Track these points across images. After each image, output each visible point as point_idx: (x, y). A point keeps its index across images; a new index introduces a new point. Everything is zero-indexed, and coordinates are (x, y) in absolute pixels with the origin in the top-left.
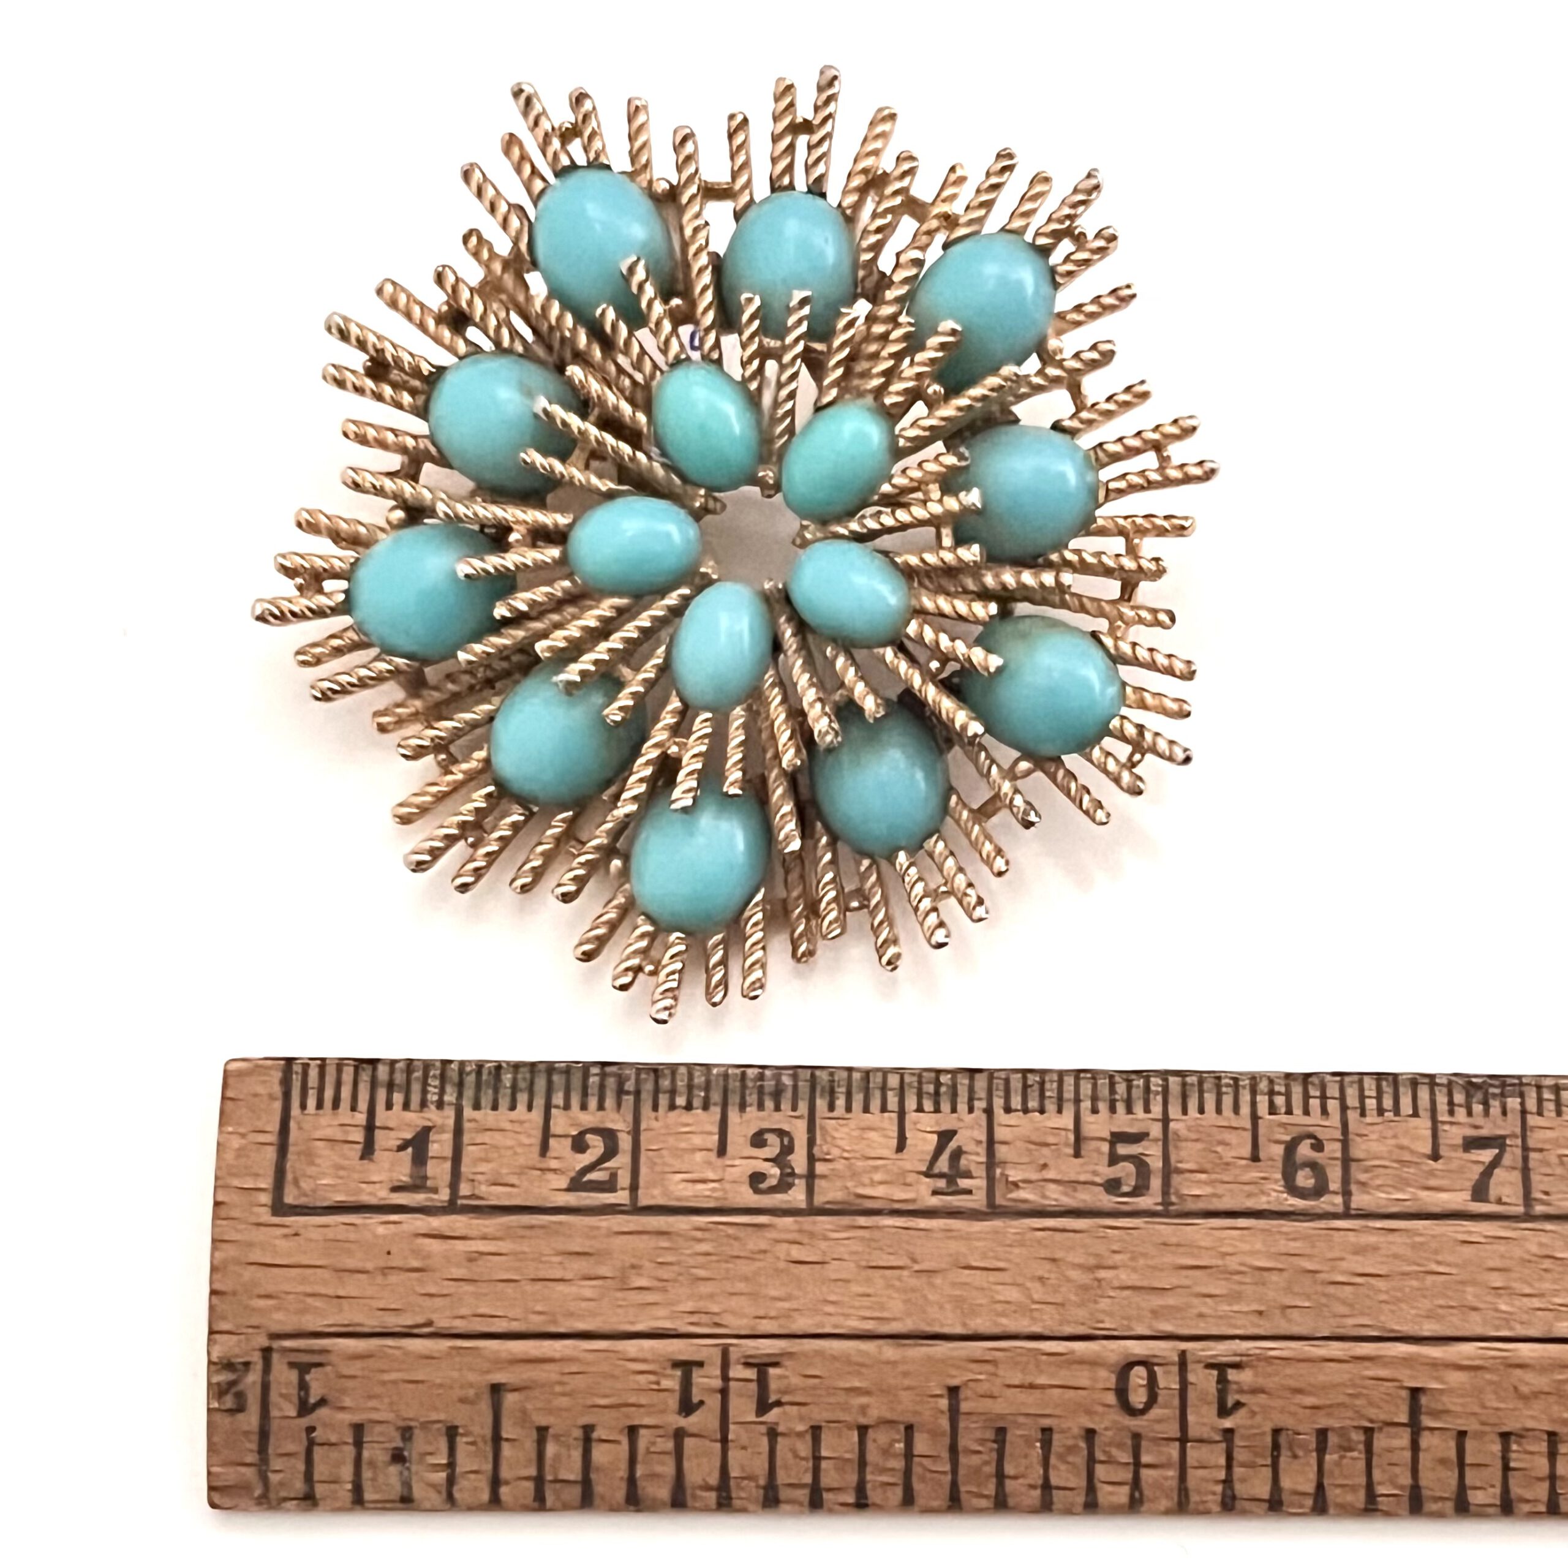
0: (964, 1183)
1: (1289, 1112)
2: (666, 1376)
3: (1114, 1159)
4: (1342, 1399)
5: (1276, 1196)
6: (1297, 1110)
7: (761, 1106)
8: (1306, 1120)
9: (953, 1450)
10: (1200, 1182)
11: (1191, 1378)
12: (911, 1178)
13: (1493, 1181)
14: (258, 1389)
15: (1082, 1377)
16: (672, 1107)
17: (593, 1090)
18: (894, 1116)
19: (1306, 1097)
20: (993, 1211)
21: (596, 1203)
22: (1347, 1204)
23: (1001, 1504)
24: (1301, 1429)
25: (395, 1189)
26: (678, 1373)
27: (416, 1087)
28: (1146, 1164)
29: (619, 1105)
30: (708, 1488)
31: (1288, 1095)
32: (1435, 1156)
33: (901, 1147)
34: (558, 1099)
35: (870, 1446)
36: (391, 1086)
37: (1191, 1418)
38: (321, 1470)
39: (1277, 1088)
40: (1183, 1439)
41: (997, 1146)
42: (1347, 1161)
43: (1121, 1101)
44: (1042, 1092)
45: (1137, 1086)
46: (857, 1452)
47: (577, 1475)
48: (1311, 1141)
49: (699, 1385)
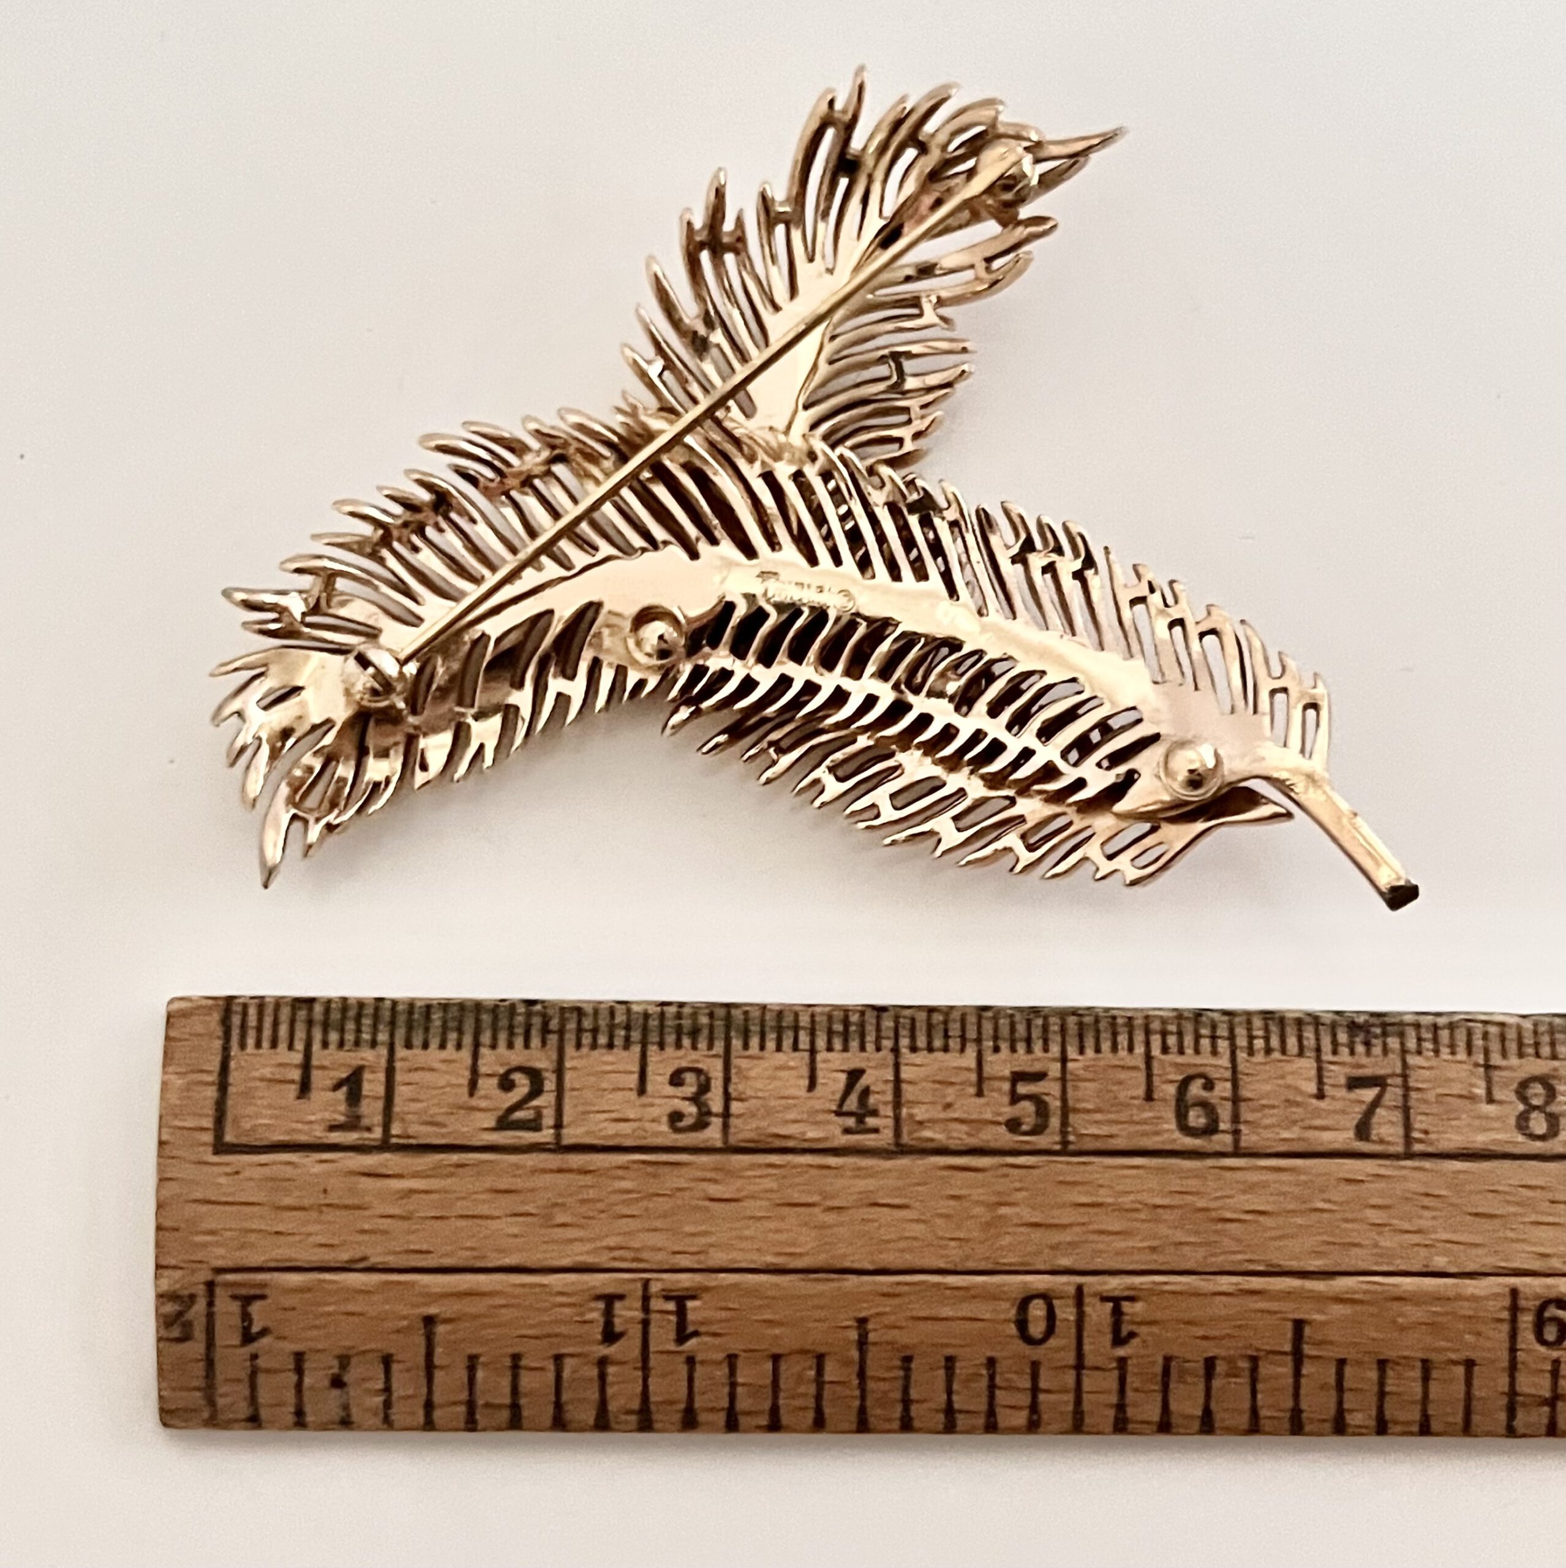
0: (871, 1121)
1: (1181, 1051)
2: (591, 1309)
3: (1015, 1098)
4: (1230, 1330)
5: (1171, 1135)
6: (1189, 1051)
7: (678, 1045)
8: (1198, 1060)
9: (862, 1375)
10: (1096, 1122)
11: (1088, 1309)
12: (821, 1117)
13: (1375, 1120)
14: (203, 1320)
15: (984, 1310)
16: (594, 1046)
17: (519, 1030)
18: (806, 1055)
19: (1198, 1037)
20: (900, 1149)
21: (524, 1142)
22: (1236, 1142)
23: (907, 1425)
24: (1189, 1356)
25: (333, 1128)
26: (601, 1305)
27: (350, 1026)
28: (1046, 1106)
29: (544, 1044)
30: (629, 1412)
31: (1180, 1034)
32: (1320, 1095)
33: (812, 1085)
34: (486, 1038)
35: (784, 1374)
36: (326, 1025)
37: (1087, 1348)
38: (263, 1397)
39: (1169, 1027)
40: (1079, 1366)
41: (903, 1085)
42: (1236, 1100)
43: (1021, 1040)
44: (946, 1031)
45: (1037, 1026)
46: (771, 1378)
47: (507, 1401)
48: (1203, 1081)
49: (620, 1316)
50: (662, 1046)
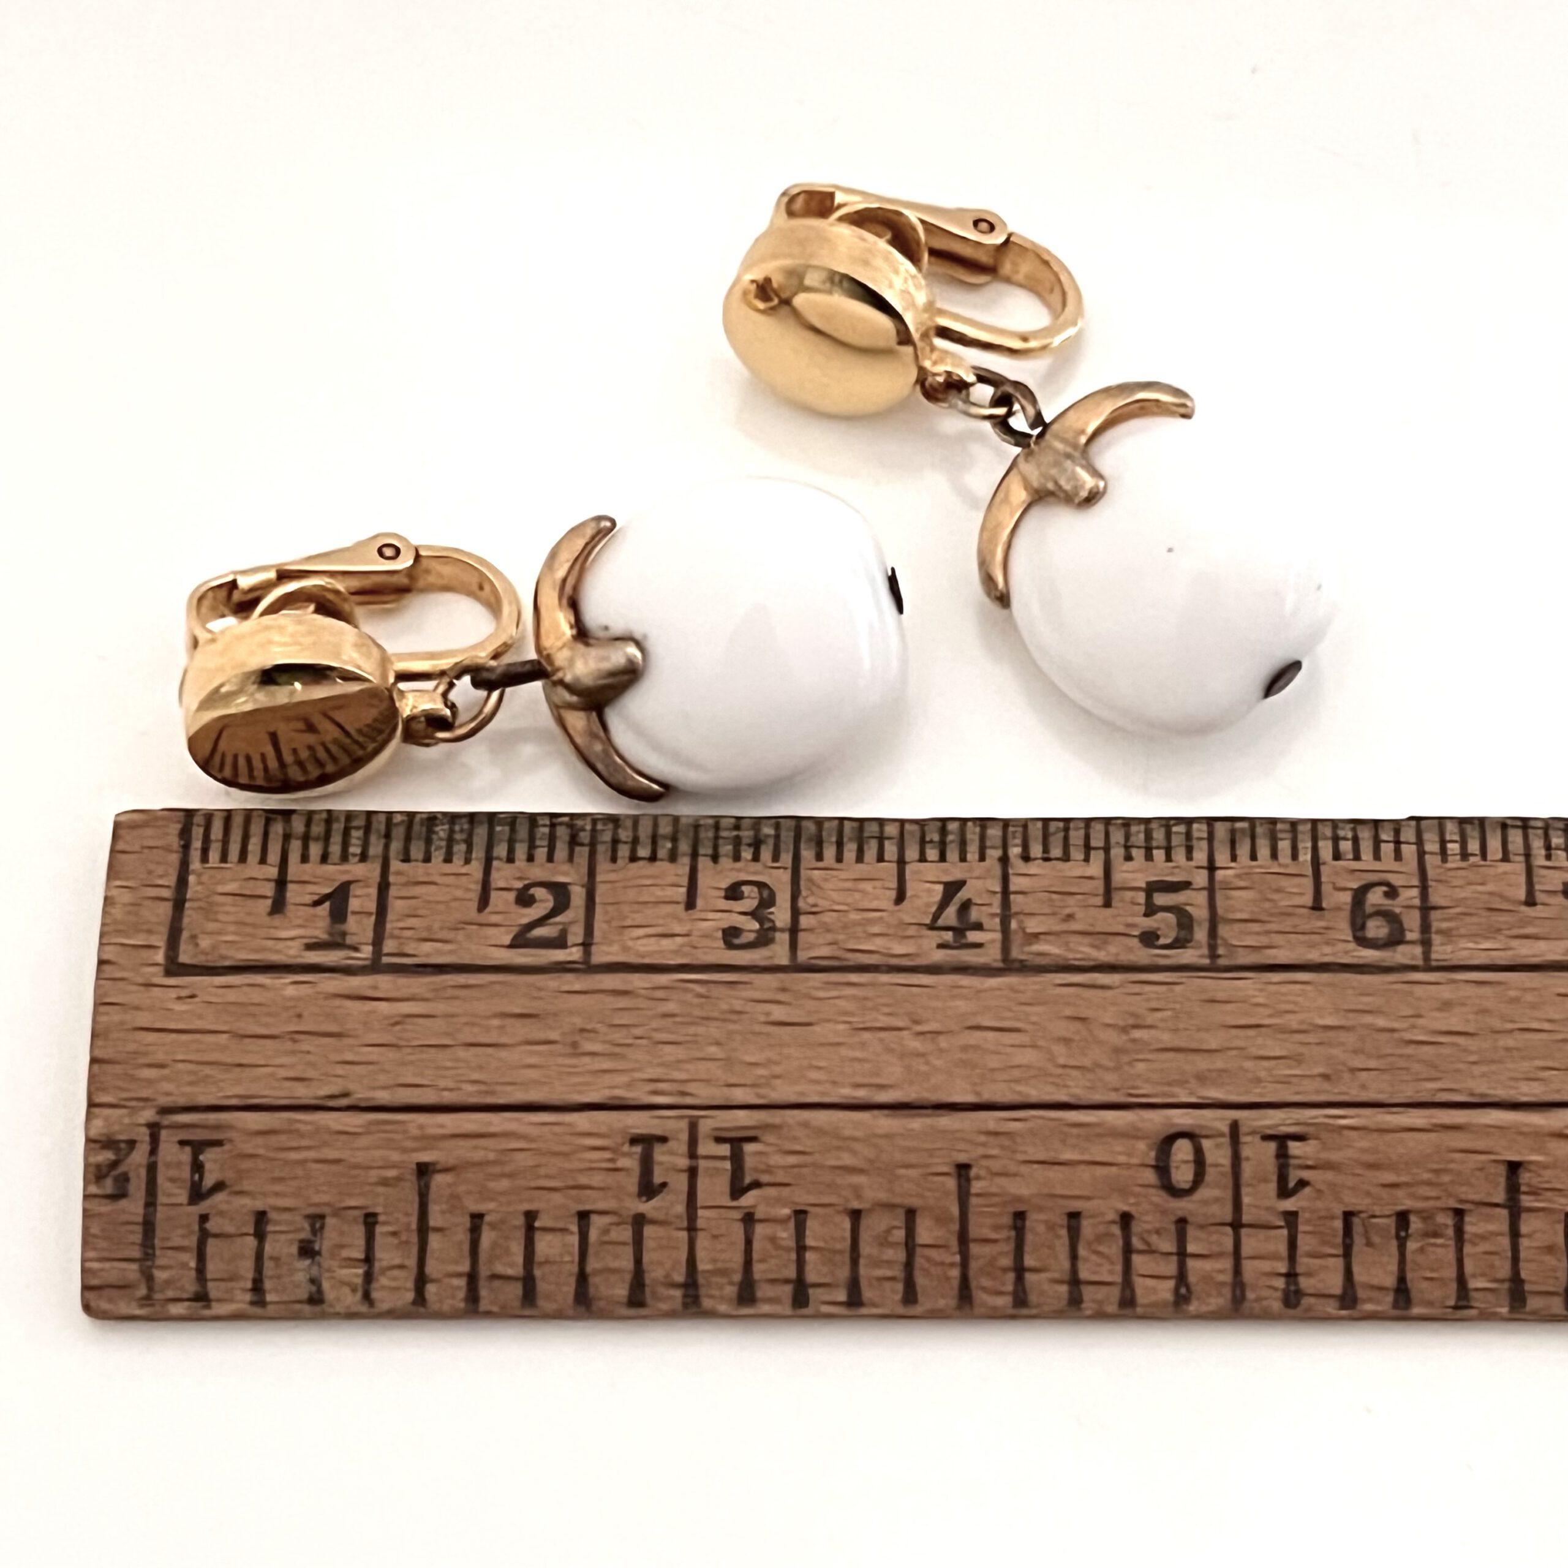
0: (973, 936)
1: (1357, 857)
2: (625, 1155)
3: (1151, 910)
4: (1426, 1176)
5: (1345, 947)
6: (1367, 856)
7: (737, 858)
8: (1377, 866)
9: (964, 1238)
10: (1252, 932)
11: (1245, 1152)
12: (912, 931)
14: (143, 1172)
15: (1115, 1151)
16: (634, 858)
17: (542, 843)
18: (894, 865)
19: (1377, 842)
20: (1009, 966)
21: (545, 960)
22: (1426, 955)
23: (1021, 1302)
24: (1378, 1211)
25: (310, 947)
26: (638, 1149)
27: (336, 838)
28: (1190, 917)
29: (571, 859)
30: (672, 1284)
31: (1356, 840)
32: (1531, 902)
33: (900, 898)
34: (501, 850)
35: (865, 1236)
36: (306, 839)
37: (1246, 1200)
38: (213, 1268)
39: (1341, 833)
40: (1236, 1225)
41: (1012, 897)
42: (1426, 909)
43: (1158, 848)
44: (1066, 839)
45: (1178, 833)
46: (848, 1242)
47: (517, 1270)
48: (1385, 889)
49: (661, 1163)
50: (715, 858)
